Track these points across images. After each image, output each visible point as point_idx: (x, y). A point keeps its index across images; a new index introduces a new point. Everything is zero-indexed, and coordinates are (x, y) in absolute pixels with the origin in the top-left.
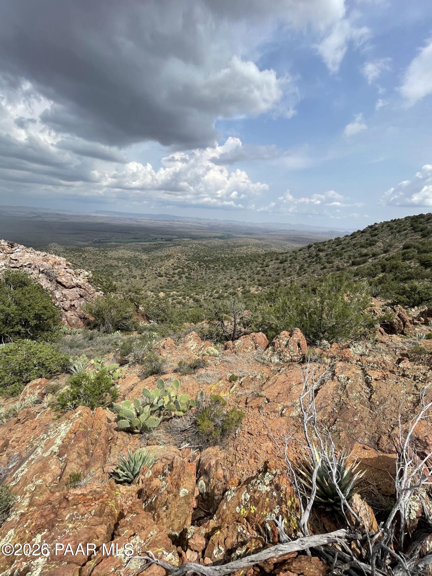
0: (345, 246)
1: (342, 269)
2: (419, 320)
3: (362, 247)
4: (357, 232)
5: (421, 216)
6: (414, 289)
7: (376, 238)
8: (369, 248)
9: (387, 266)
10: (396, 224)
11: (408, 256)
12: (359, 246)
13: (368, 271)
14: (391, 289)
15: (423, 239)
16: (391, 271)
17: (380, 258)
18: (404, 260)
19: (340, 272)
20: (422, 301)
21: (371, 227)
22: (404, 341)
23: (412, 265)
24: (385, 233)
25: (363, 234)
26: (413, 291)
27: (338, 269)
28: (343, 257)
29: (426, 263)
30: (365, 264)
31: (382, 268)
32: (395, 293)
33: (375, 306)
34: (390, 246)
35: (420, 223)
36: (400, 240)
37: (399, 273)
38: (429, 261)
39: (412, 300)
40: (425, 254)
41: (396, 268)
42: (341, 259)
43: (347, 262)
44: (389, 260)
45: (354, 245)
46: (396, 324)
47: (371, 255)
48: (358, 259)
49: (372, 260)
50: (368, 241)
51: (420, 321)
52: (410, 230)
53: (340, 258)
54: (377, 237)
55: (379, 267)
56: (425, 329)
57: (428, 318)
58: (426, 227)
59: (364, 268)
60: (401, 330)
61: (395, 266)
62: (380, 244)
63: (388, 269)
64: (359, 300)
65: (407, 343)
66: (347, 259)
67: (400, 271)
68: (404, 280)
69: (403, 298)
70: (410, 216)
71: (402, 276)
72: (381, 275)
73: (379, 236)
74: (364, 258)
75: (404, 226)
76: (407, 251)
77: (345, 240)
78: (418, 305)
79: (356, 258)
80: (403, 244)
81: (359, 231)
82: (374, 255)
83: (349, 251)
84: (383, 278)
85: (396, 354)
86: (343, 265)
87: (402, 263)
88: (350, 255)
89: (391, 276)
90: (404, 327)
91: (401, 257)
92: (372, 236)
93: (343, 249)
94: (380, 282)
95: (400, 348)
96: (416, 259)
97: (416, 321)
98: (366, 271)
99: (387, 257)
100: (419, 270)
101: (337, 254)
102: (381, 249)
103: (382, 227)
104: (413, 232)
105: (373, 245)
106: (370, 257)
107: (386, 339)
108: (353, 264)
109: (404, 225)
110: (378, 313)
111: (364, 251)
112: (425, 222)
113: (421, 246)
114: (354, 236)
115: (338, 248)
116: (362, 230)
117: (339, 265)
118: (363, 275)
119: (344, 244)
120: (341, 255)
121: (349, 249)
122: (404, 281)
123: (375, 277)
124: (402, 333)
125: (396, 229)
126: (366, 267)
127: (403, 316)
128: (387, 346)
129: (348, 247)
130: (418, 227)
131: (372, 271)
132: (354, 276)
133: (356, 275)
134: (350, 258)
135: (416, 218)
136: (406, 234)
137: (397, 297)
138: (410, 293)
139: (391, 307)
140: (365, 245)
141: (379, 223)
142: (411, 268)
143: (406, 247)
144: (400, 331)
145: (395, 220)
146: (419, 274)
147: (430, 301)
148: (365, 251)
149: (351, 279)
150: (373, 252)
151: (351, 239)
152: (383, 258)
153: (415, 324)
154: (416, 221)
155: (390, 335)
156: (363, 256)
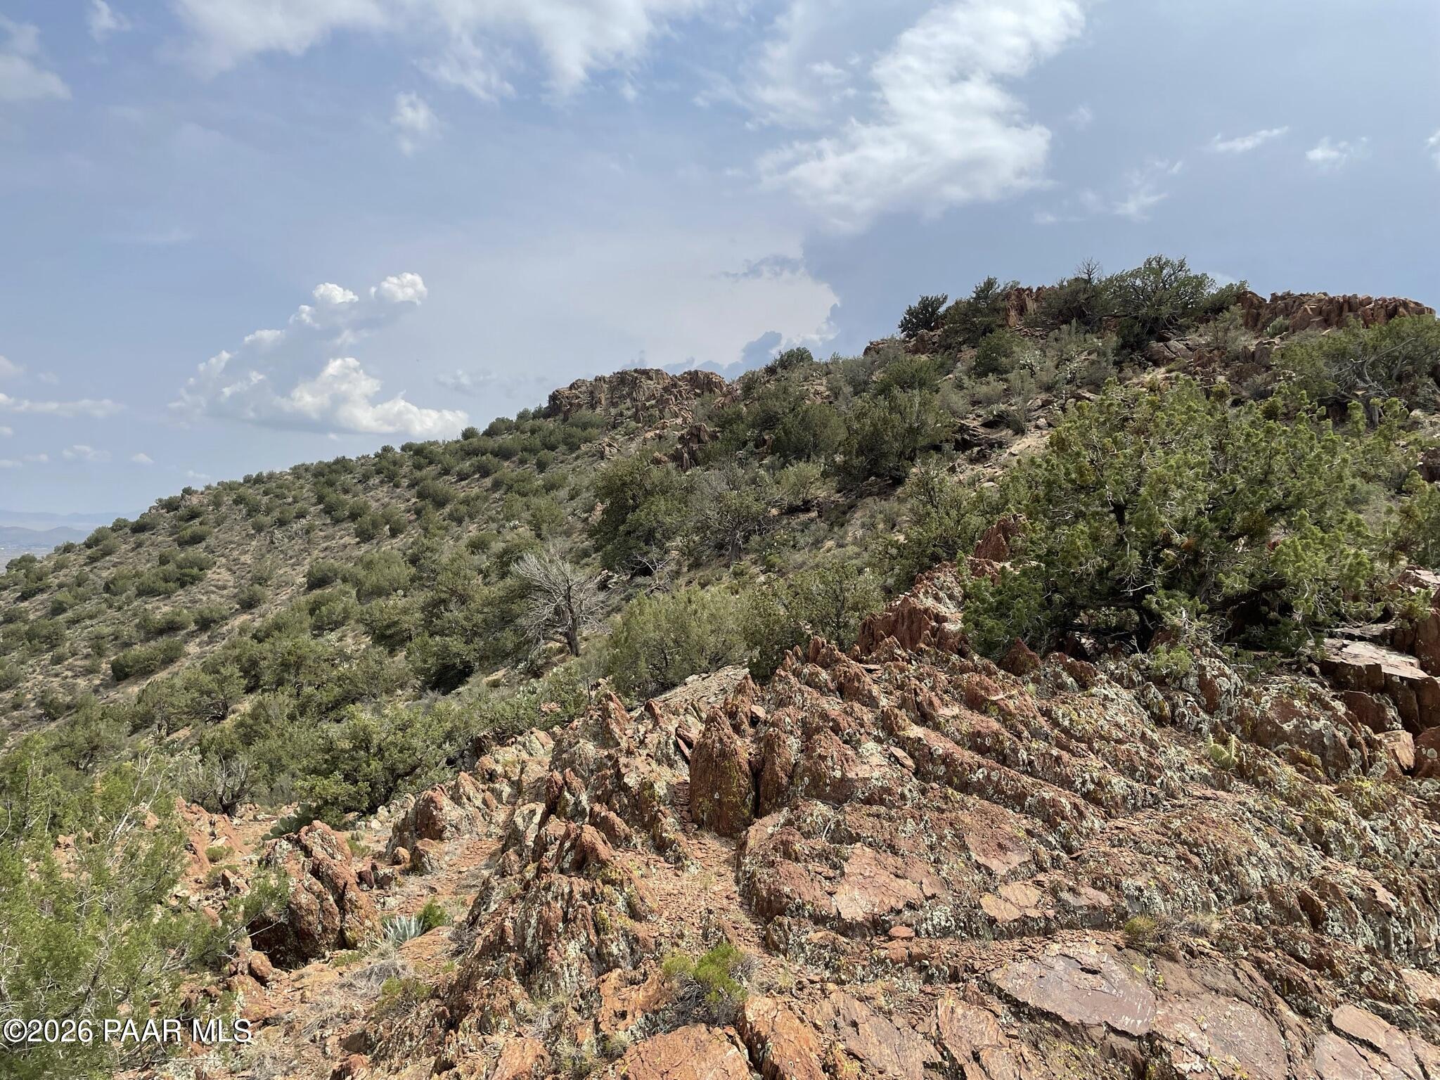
0: (62, 596)
1: (69, 707)
2: (396, 861)
3: (146, 592)
4: (113, 530)
5: (342, 465)
6: (362, 741)
7: (198, 551)
8: (180, 596)
9: (264, 664)
10: (266, 493)
11: (331, 613)
12: (132, 591)
13: (189, 696)
14: (293, 757)
15: (365, 547)
16: (280, 683)
17: (230, 632)
18: (319, 629)
19: (60, 721)
20: (395, 781)
21: (171, 505)
22: (347, 978)
23: (349, 645)
24: (231, 529)
25: (144, 536)
26: (361, 748)
27: (50, 711)
28: (65, 648)
29: (389, 632)
30: (173, 668)
31: (246, 672)
32: (303, 770)
33: (230, 851)
34: (261, 580)
35: (346, 491)
36: (290, 553)
37: (310, 685)
38: (395, 623)
39: (364, 786)
40: (381, 602)
41: (298, 665)
42: (58, 660)
43: (89, 671)
44: (268, 636)
45: (107, 588)
46: (310, 912)
47: (193, 627)
48: (138, 650)
49: (200, 645)
50: (170, 567)
51: (398, 863)
52: (318, 515)
53: (48, 656)
54: (204, 544)
55: (232, 670)
56: (416, 889)
57: (419, 844)
58: (365, 503)
59: (172, 687)
60: (334, 930)
61: (292, 659)
62: (219, 574)
63: (267, 677)
64: (133, 856)
65: (361, 983)
66: (87, 656)
67: (311, 678)
68: (332, 710)
69: (335, 786)
70: (308, 462)
71: (323, 697)
72: (246, 705)
73: (211, 541)
74: (162, 642)
75: (295, 501)
76: (322, 596)
77: (59, 567)
78: (386, 801)
79: (127, 645)
80: (306, 568)
81: (119, 526)
82: (205, 624)
83: (91, 617)
84: (254, 715)
85: (324, 1053)
86: (71, 689)
87: (313, 643)
88: (100, 637)
89: (281, 702)
90: (343, 911)
91: (309, 621)
92: (183, 543)
93: (58, 609)
94: (248, 735)
95: (338, 1016)
96: (358, 621)
97: (384, 870)
98: (183, 700)
99: (257, 624)
100: (372, 663)
101: (31, 636)
102: (228, 597)
103: (217, 504)
104: (329, 521)
105: (194, 580)
106: (192, 635)
107: (280, 998)
108: (121, 674)
109: (294, 498)
110: (241, 882)
111: (161, 610)
112: (360, 487)
113: (364, 573)
114: (98, 545)
115: (34, 609)
116: (133, 518)
117: (52, 691)
118: (174, 719)
119: (60, 586)
120: (53, 641)
121: (89, 607)
122: (332, 715)
123: (223, 717)
124: (343, 942)
125: (268, 511)
126: (178, 682)
127: (329, 867)
128: (290, 1029)
129: (85, 599)
130: (343, 503)
131: (209, 693)
132: (132, 733)
133: (141, 723)
134: (100, 652)
135: (327, 470)
136: (308, 532)
137: (312, 788)
138: (353, 759)
139: (288, 839)
140: (161, 585)
141: (201, 489)
142: (348, 658)
143: (318, 581)
144: (332, 938)
145: (259, 480)
146: (374, 677)
147: (418, 770)
148: (166, 609)
149: (118, 749)
150: (200, 613)
151: (93, 560)
152: (243, 631)
153: (383, 882)
154: (331, 484)
155: (295, 974)
156: (161, 632)
